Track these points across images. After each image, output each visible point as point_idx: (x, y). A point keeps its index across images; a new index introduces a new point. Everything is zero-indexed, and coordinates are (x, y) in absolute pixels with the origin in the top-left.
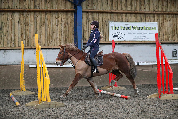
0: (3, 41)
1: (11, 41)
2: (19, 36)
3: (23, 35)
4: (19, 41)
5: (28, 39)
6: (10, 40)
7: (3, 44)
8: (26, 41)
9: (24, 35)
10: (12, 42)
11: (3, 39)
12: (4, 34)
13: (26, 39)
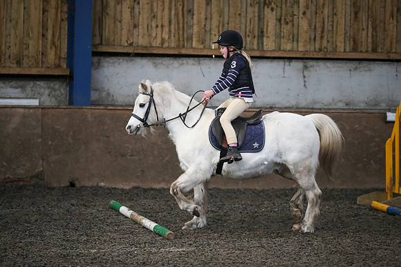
0: (295, 32)
1: (323, 32)
2: (348, 18)
3: (360, 15)
4: (345, 34)
5: (374, 28)
6: (319, 30)
7: (295, 42)
8: (370, 35)
9: (363, 16)
10: (325, 34)
11: (296, 25)
12: (302, 9)
13: (370, 26)
